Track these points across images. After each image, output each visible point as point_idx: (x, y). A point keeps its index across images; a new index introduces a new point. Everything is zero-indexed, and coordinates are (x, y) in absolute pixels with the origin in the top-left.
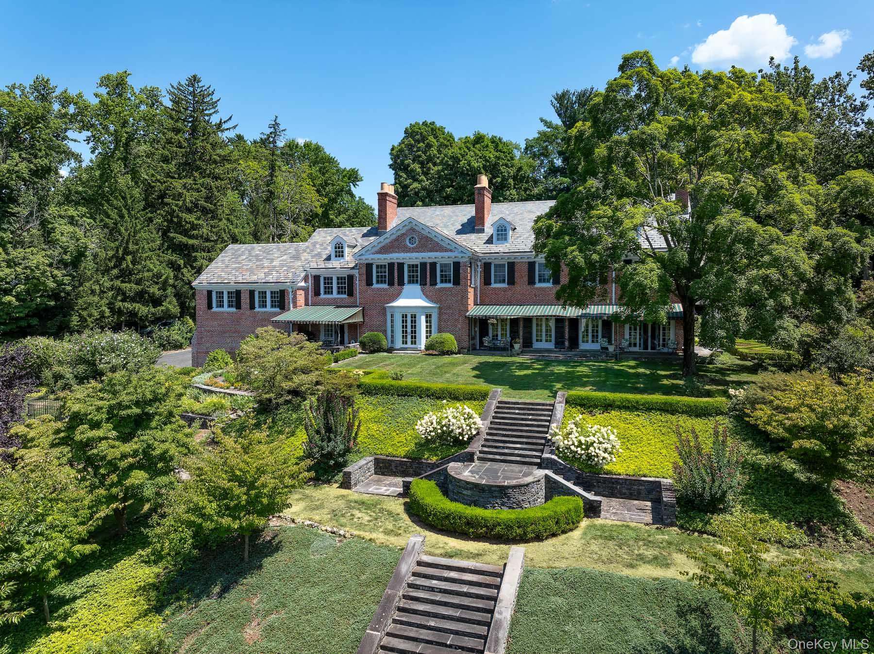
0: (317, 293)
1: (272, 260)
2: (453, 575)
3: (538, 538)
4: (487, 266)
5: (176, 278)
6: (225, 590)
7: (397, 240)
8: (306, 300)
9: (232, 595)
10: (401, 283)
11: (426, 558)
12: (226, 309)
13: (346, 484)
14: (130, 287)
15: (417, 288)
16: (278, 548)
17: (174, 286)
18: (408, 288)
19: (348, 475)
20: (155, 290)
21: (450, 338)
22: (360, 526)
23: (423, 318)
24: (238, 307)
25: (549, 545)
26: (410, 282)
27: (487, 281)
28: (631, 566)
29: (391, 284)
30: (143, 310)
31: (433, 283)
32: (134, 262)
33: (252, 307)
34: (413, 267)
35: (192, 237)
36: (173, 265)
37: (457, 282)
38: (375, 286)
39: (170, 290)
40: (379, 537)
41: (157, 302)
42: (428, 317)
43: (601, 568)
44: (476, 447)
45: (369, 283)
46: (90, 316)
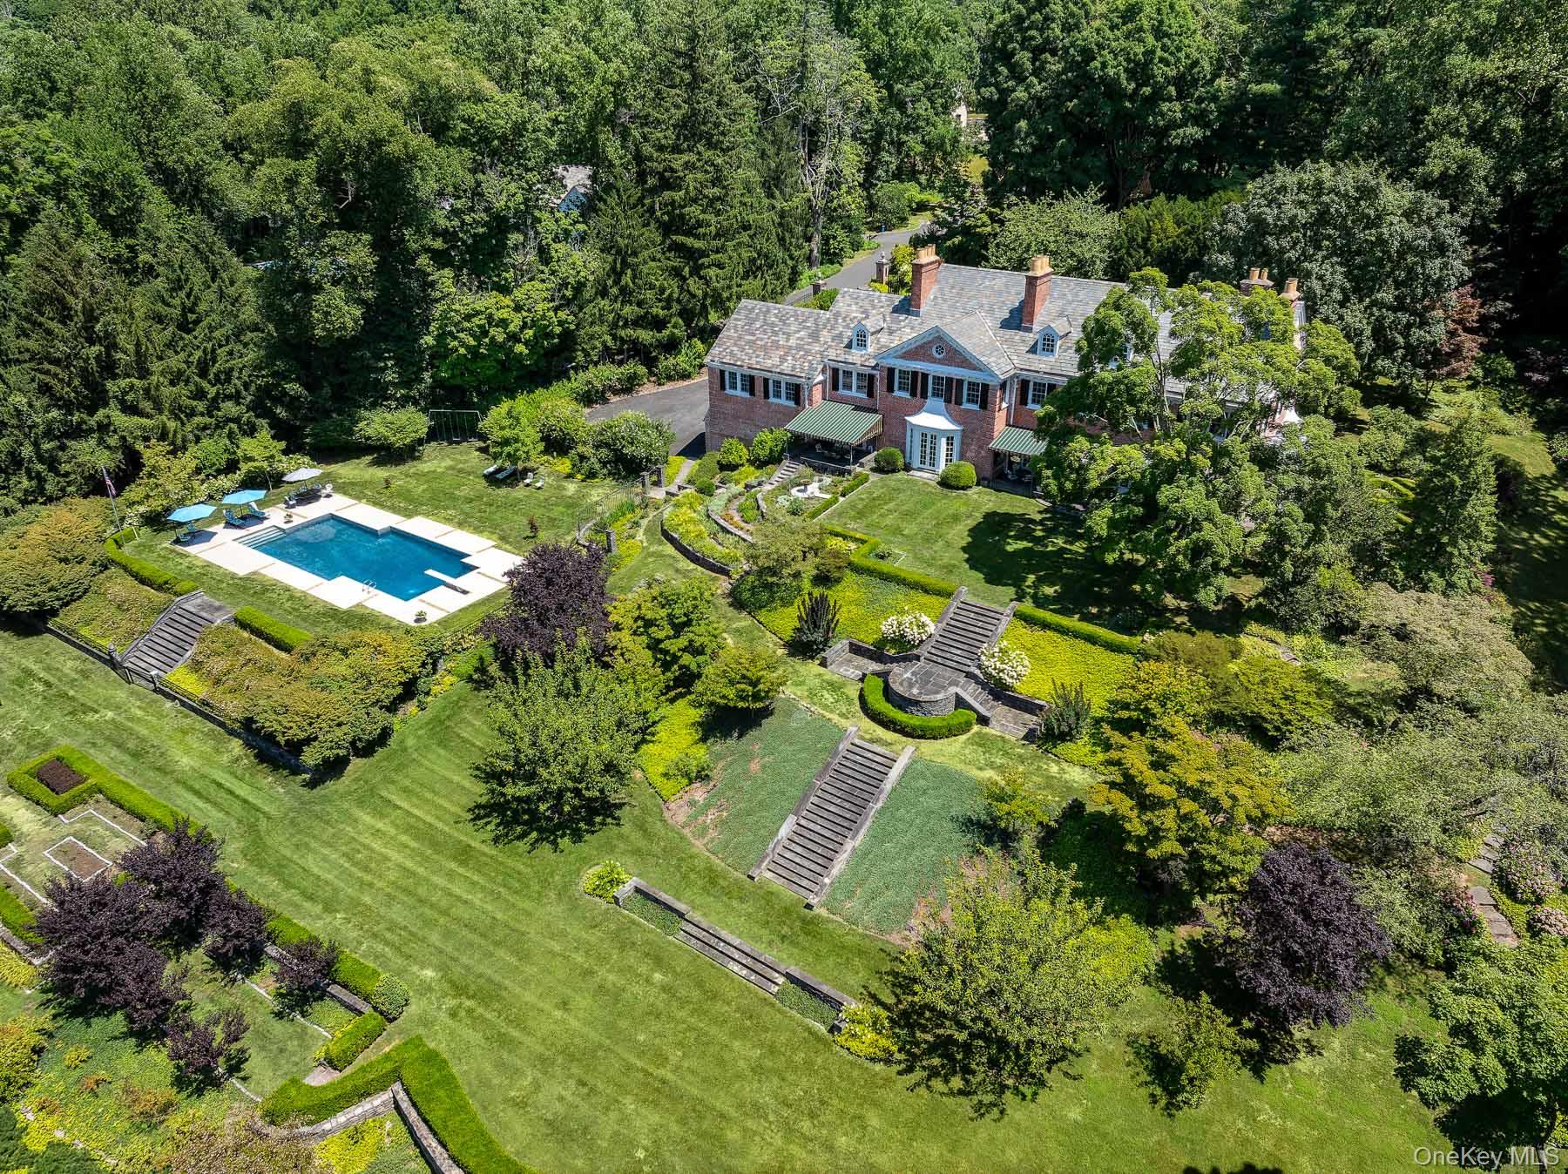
0: (835, 387)
1: (788, 335)
2: (870, 755)
3: (935, 738)
4: (1024, 384)
5: (681, 288)
6: (740, 736)
7: (922, 347)
8: (824, 392)
9: (744, 740)
10: (924, 396)
11: (857, 741)
12: (739, 392)
13: (823, 664)
14: (629, 311)
15: (940, 403)
16: (772, 713)
17: (679, 301)
18: (931, 401)
19: (824, 659)
20: (658, 311)
21: (969, 471)
22: (826, 707)
23: (944, 441)
24: (752, 393)
25: (938, 744)
26: (936, 394)
27: (1023, 400)
28: (980, 769)
29: (913, 394)
30: (646, 336)
31: (959, 403)
32: (634, 277)
33: (766, 396)
34: (937, 379)
35: (697, 237)
36: (676, 273)
37: (984, 405)
38: (897, 393)
39: (676, 307)
40: (835, 718)
41: (659, 324)
42: (950, 440)
43: (960, 767)
44: (923, 651)
45: (890, 389)
46: (594, 348)
